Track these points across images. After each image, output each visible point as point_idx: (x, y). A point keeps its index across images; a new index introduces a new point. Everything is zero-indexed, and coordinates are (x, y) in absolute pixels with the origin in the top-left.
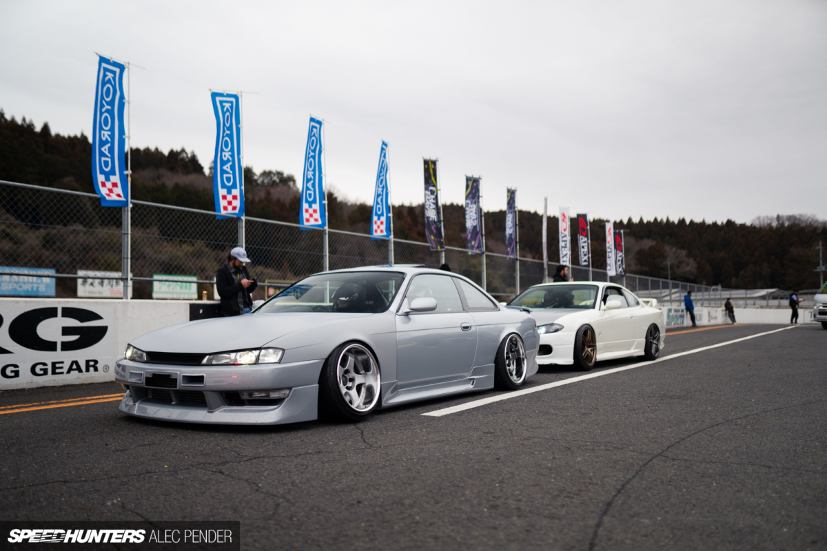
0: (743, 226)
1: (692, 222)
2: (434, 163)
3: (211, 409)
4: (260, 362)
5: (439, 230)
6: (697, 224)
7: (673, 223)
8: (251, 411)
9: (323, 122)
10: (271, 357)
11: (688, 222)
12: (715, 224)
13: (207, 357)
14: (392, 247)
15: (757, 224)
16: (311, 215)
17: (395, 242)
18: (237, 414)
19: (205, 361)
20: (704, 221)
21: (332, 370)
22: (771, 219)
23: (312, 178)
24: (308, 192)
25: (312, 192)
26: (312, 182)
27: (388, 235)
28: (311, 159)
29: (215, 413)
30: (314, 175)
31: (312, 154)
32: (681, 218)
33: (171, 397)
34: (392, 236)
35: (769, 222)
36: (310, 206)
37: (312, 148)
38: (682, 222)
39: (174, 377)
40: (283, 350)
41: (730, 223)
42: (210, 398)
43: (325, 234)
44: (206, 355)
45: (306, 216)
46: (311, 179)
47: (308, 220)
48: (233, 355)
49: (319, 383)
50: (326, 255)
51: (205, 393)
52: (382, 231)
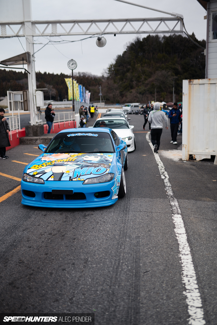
1: (49, 73)
6: (51, 74)
7: (42, 74)
11: (47, 73)
12: (57, 75)
20: (53, 73)
22: (77, 73)
32: (45, 72)
35: (76, 74)
38: (45, 73)
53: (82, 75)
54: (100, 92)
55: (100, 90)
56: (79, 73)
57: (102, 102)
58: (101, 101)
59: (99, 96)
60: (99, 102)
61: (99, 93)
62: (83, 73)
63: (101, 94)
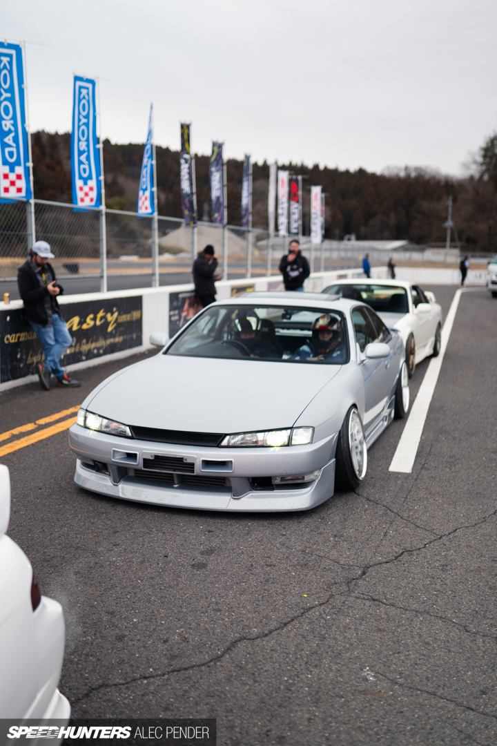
0: (373, 175)
1: (326, 168)
2: (188, 127)
3: (237, 495)
4: (293, 443)
5: (191, 202)
8: (283, 496)
9: (96, 81)
10: (301, 437)
12: (347, 172)
13: (228, 438)
14: (156, 225)
15: (386, 173)
16: (87, 194)
17: (159, 221)
18: (268, 499)
19: (225, 442)
21: (345, 442)
22: (400, 169)
23: (86, 149)
24: (82, 167)
25: (87, 167)
26: (85, 154)
27: (152, 213)
28: (83, 127)
29: (242, 499)
30: (88, 146)
31: (84, 120)
33: (173, 480)
34: (156, 214)
36: (85, 183)
37: (85, 113)
38: (316, 167)
39: (189, 461)
40: (314, 428)
41: (361, 172)
42: (234, 484)
43: (102, 215)
44: (226, 435)
45: (80, 194)
46: (84, 152)
47: (82, 200)
48: (260, 436)
49: (336, 457)
50: (102, 240)
51: (231, 479)
52: (146, 208)
53: (413, 174)
54: (450, 217)
55: (450, 210)
56: (406, 168)
57: (451, 247)
58: (448, 243)
59: (445, 230)
60: (444, 247)
61: (446, 219)
62: (416, 169)
63: (449, 223)
